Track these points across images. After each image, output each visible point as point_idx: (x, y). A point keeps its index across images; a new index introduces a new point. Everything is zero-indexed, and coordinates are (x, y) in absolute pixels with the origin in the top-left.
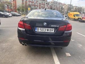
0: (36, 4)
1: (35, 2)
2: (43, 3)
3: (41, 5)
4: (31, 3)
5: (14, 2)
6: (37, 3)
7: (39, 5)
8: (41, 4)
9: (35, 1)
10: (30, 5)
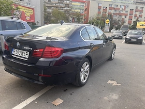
0: (124, 12)
1: (121, 9)
2: (139, 9)
3: (134, 13)
4: (113, 11)
5: (86, 12)
6: (126, 9)
7: (129, 13)
8: (134, 10)
9: (123, 7)
10: (111, 15)
